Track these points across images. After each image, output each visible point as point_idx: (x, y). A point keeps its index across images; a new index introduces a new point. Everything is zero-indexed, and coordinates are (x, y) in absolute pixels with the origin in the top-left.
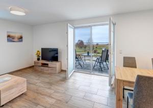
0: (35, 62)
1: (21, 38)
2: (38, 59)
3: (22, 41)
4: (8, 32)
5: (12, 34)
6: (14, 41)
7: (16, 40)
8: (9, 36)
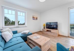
0: (43, 29)
1: (37, 18)
2: (44, 28)
3: (37, 20)
4: (33, 15)
5: (34, 17)
6: (34, 20)
7: (35, 19)
8: (33, 17)
